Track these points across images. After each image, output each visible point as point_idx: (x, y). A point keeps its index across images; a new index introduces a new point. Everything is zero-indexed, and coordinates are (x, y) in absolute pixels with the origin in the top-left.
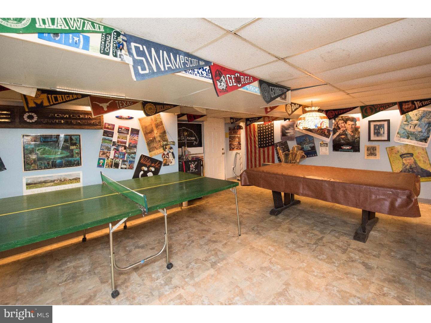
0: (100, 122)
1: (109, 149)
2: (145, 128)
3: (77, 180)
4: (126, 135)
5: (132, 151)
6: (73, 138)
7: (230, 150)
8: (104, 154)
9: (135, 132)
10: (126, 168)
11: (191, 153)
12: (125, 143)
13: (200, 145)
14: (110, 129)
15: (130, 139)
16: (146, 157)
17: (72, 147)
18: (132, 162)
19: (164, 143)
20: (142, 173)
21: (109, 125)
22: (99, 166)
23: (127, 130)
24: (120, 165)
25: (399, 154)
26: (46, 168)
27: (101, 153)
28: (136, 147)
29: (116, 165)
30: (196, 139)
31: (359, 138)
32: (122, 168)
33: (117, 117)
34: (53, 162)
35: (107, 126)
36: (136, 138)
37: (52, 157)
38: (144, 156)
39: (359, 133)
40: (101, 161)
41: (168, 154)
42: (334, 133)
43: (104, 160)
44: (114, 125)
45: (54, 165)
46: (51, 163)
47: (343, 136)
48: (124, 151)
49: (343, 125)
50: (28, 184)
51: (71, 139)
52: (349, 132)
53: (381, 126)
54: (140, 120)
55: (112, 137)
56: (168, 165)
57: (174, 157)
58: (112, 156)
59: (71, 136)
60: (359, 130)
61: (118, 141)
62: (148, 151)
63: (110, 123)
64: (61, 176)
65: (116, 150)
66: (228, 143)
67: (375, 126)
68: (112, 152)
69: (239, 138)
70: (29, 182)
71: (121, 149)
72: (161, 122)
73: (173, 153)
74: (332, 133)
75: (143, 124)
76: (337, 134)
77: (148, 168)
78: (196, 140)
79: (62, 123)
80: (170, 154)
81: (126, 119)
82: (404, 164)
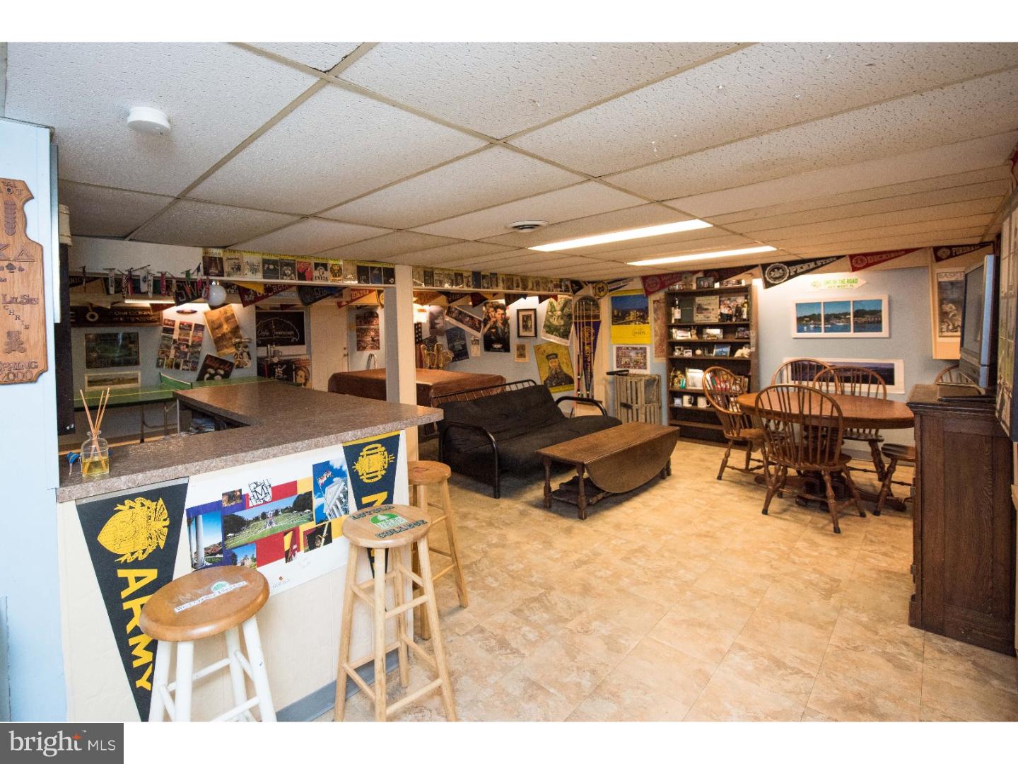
0: (159, 319)
1: (169, 348)
2: (211, 323)
3: (135, 380)
4: (188, 332)
5: (196, 350)
6: (132, 336)
7: (358, 349)
8: (163, 353)
9: (199, 327)
10: (188, 370)
11: (283, 354)
12: (187, 341)
13: (301, 342)
14: (171, 325)
15: (194, 336)
16: (212, 357)
17: (131, 346)
18: (196, 363)
19: (237, 340)
20: (207, 376)
21: (169, 320)
22: (158, 366)
23: (190, 326)
24: (182, 365)
25: (545, 354)
26: (106, 366)
27: (161, 352)
28: (200, 345)
29: (177, 366)
30: (296, 333)
31: (509, 332)
32: (183, 369)
33: (178, 312)
34: (112, 361)
35: (166, 322)
36: (200, 334)
37: (111, 355)
38: (210, 356)
39: (509, 325)
40: (161, 360)
41: (242, 354)
42: (485, 326)
43: (163, 359)
44: (174, 321)
45: (114, 364)
46: (110, 362)
47: (494, 330)
48: (186, 350)
49: (493, 313)
50: (89, 382)
51: (130, 337)
52: (499, 324)
53: (528, 317)
54: (205, 313)
55: (173, 334)
56: (242, 367)
57: (250, 358)
58: (172, 356)
59: (129, 334)
60: (509, 321)
61: (179, 339)
62: (215, 350)
63: (170, 319)
64: (120, 375)
65: (177, 349)
66: (355, 339)
67: (523, 316)
68: (173, 352)
69: (377, 332)
70: (91, 379)
71: (183, 348)
72: (233, 315)
73: (248, 354)
74: (482, 325)
75: (210, 318)
76: (488, 326)
77: (216, 370)
78: (296, 335)
79: (121, 322)
80: (245, 354)
81: (189, 313)
82: (550, 368)
